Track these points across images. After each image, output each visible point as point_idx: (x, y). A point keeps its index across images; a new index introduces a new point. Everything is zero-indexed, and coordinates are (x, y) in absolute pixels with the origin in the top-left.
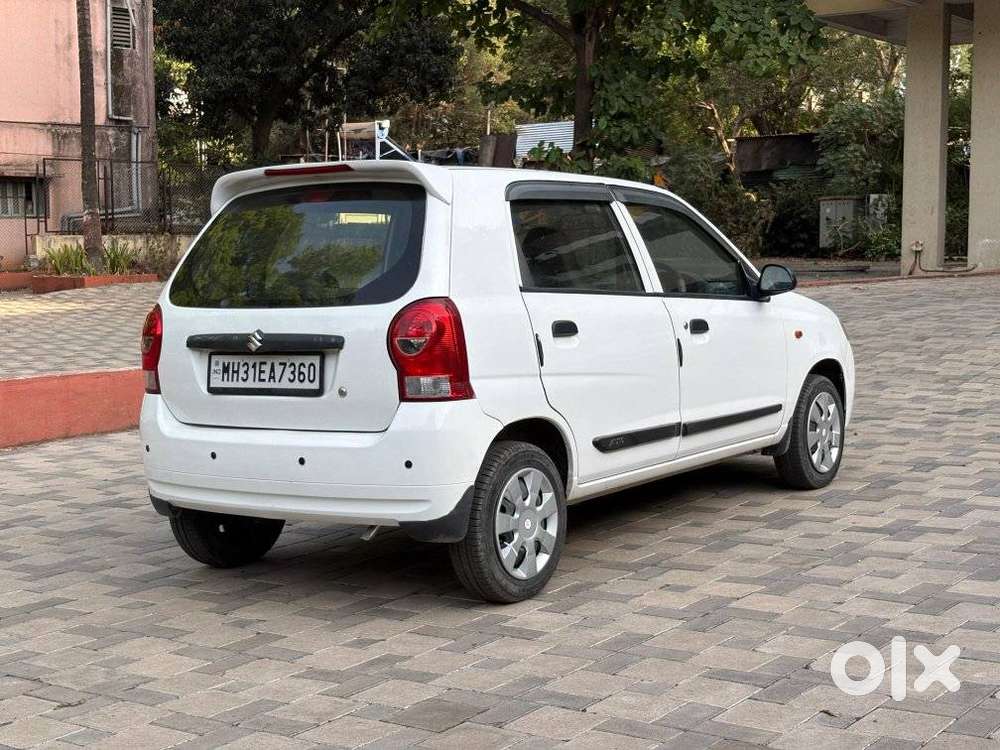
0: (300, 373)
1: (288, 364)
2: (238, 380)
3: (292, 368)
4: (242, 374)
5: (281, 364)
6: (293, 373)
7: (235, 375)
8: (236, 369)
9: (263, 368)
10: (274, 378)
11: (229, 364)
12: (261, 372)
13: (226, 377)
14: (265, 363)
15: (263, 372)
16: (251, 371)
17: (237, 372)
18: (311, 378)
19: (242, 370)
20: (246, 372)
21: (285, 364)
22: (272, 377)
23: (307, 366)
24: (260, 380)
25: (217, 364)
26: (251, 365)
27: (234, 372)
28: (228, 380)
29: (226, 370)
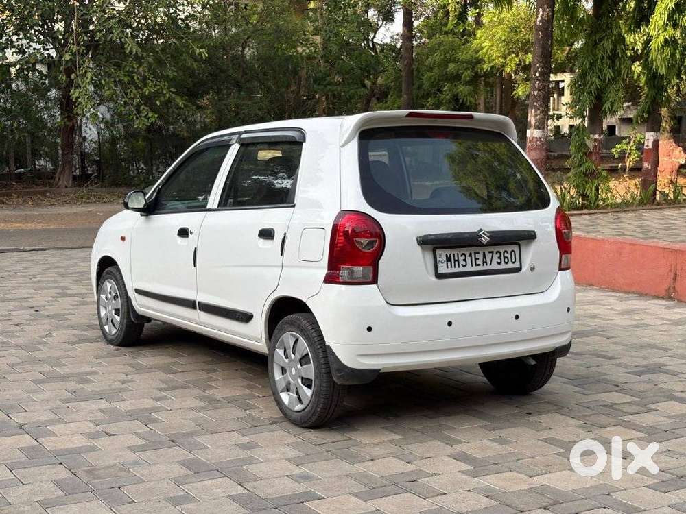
0: (505, 258)
1: (495, 253)
2: (459, 267)
3: (498, 255)
4: (462, 262)
5: (489, 252)
6: (499, 258)
7: (456, 263)
8: (456, 259)
9: (477, 256)
10: (486, 262)
11: (450, 255)
12: (476, 259)
13: (449, 264)
14: (478, 253)
15: (478, 259)
16: (468, 259)
17: (458, 260)
18: (513, 261)
19: (461, 259)
20: (465, 260)
21: (492, 252)
22: (485, 262)
23: (509, 252)
24: (476, 265)
25: (441, 256)
26: (467, 255)
27: (455, 261)
28: (451, 267)
29: (449, 259)
